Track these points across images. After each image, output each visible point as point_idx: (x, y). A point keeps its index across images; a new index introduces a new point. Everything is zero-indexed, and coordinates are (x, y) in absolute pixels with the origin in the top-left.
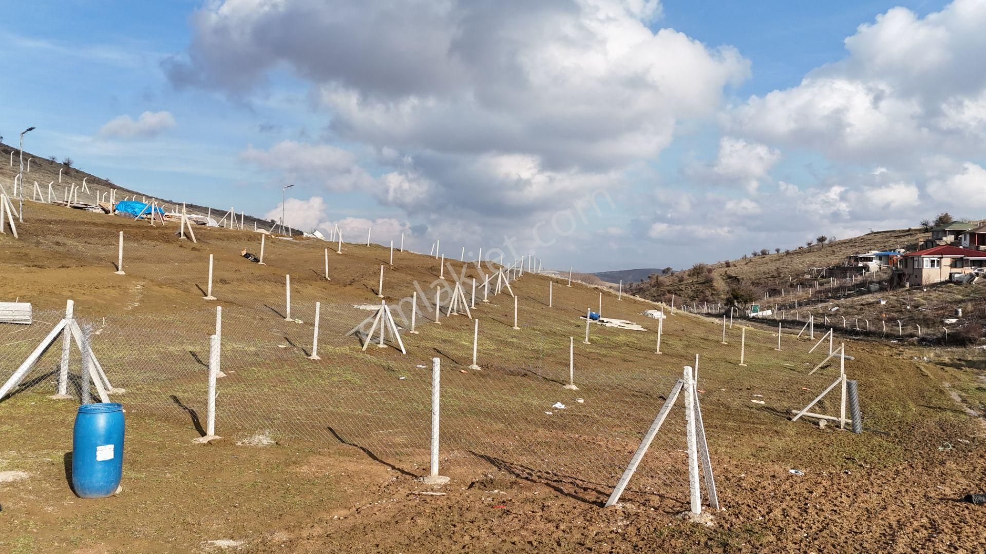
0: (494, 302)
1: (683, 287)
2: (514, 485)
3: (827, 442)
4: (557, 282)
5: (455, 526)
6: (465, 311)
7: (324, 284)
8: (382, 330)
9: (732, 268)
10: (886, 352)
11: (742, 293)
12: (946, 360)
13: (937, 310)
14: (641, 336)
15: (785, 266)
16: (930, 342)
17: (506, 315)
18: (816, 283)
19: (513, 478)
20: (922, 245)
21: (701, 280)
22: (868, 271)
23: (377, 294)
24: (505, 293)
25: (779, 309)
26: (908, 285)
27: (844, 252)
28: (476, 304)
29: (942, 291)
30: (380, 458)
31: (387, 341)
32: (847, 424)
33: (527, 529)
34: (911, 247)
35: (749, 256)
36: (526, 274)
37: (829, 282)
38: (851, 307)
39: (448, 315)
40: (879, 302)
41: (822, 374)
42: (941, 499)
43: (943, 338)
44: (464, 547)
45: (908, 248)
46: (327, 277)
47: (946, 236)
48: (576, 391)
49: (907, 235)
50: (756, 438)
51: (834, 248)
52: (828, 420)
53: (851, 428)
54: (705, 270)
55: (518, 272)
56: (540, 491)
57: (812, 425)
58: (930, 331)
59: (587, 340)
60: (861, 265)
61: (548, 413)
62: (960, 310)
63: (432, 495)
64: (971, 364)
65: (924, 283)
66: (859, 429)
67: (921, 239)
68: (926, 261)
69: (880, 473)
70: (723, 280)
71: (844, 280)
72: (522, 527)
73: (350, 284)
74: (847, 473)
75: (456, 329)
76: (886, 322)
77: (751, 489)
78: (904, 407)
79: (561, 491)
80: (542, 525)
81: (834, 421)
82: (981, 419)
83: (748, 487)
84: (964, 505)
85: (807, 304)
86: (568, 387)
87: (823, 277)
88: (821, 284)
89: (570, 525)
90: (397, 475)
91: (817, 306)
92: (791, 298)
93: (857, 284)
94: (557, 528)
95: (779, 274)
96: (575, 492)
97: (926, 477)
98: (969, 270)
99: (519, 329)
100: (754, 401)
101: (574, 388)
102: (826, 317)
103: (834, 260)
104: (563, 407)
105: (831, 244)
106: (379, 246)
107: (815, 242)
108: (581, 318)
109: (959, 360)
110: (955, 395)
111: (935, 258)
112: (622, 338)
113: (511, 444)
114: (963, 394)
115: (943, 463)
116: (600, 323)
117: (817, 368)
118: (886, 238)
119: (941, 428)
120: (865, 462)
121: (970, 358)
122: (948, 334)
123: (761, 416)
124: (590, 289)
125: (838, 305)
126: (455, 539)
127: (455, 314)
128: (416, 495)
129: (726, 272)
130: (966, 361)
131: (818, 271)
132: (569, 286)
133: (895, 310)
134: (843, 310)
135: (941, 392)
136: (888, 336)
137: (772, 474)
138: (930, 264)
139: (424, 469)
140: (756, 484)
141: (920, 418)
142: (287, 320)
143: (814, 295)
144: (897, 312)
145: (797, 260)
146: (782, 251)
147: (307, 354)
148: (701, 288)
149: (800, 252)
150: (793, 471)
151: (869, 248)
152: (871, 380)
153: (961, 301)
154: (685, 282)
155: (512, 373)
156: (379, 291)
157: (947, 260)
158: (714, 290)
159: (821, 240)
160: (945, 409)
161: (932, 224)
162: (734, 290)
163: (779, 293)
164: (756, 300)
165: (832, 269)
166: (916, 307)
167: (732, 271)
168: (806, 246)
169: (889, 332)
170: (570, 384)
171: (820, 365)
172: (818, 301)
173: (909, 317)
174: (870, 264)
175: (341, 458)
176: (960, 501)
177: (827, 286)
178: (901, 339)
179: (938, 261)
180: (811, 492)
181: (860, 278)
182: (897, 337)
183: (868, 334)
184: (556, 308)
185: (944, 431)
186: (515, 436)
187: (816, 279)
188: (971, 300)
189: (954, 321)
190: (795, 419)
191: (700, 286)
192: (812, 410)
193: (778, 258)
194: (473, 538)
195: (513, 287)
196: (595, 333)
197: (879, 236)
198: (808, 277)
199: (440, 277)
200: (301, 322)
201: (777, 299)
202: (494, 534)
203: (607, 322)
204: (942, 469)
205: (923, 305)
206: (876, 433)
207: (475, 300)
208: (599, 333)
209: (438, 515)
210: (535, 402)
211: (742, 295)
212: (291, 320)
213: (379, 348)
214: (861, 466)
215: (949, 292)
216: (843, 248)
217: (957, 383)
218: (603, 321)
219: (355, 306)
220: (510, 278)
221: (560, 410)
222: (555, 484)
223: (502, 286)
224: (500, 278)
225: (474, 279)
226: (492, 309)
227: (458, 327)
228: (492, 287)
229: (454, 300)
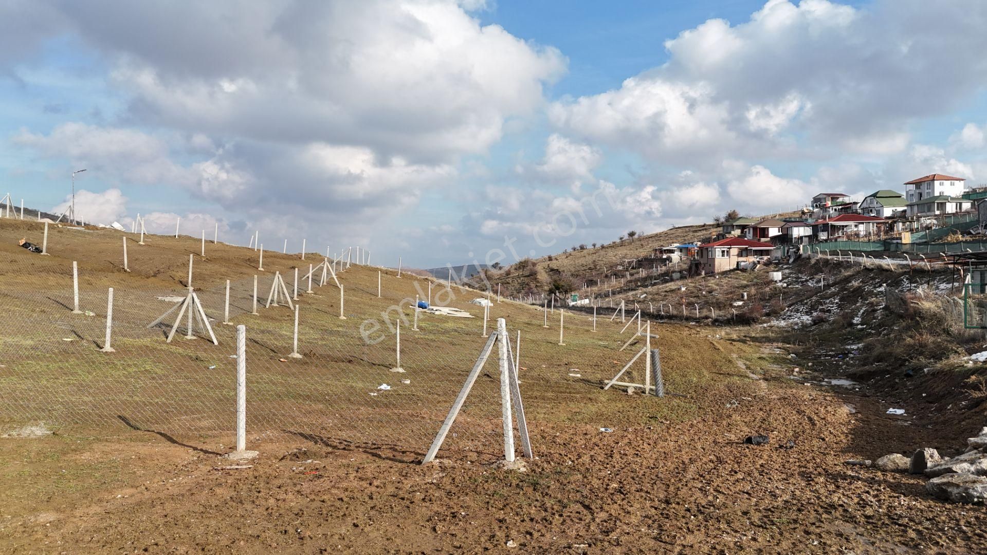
0: (319, 293)
1: (510, 280)
2: (329, 455)
3: (634, 405)
4: (386, 273)
5: (259, 492)
6: (287, 302)
7: (122, 276)
8: (190, 320)
9: (554, 261)
10: (686, 332)
11: (563, 284)
12: (735, 337)
13: (727, 294)
14: (469, 322)
15: (600, 259)
16: (721, 322)
17: (331, 306)
18: (627, 273)
19: (330, 450)
20: (715, 238)
21: (527, 273)
22: (671, 262)
23: (186, 286)
24: (331, 284)
25: (596, 298)
26: (703, 273)
27: (650, 245)
28: (299, 295)
29: (731, 278)
30: (180, 441)
31: (196, 332)
32: (651, 390)
33: (338, 488)
34: (707, 241)
35: (570, 250)
36: (354, 265)
37: (638, 273)
38: (656, 294)
39: (267, 307)
40: (679, 289)
41: (631, 350)
42: (727, 443)
43: (732, 319)
44: (267, 509)
45: (703, 241)
46: (126, 268)
47: (734, 230)
48: (403, 374)
49: (703, 230)
50: (572, 405)
51: (642, 242)
52: (636, 388)
53: (654, 393)
54: (530, 264)
55: (345, 264)
56: (357, 458)
57: (621, 392)
58: (721, 313)
59: (415, 327)
60: (665, 257)
61: (372, 394)
62: (745, 294)
63: (237, 469)
64: (754, 339)
65: (716, 271)
66: (661, 394)
67: (714, 233)
68: (718, 251)
69: (678, 427)
70: (546, 272)
71: (651, 270)
72: (333, 487)
73: (155, 276)
74: (650, 428)
75: (276, 320)
76: (686, 306)
77: (564, 444)
78: (699, 374)
79: (379, 457)
80: (355, 484)
81: (640, 388)
82: (761, 381)
83: (562, 442)
84: (745, 445)
85: (619, 292)
86: (394, 370)
87: (633, 268)
88: (632, 275)
89: (384, 481)
90: (198, 455)
91: (628, 294)
92: (606, 287)
93: (662, 274)
94: (370, 484)
95: (595, 266)
96: (393, 455)
97: (715, 428)
98: (752, 259)
99: (345, 318)
100: (571, 375)
101: (401, 370)
102: (636, 304)
103: (642, 253)
104: (389, 388)
105: (640, 239)
106: (190, 238)
107: (626, 237)
109: (745, 336)
110: (741, 364)
111: (725, 248)
112: (450, 325)
113: (330, 423)
114: (748, 363)
115: (730, 416)
116: (429, 311)
117: (627, 344)
118: (686, 232)
119: (729, 390)
120: (665, 419)
121: (753, 335)
122: (736, 315)
123: (577, 387)
124: (420, 279)
125: (646, 293)
126: (257, 503)
127: (275, 305)
128: (218, 470)
129: (548, 265)
130: (750, 337)
131: (629, 262)
132: (399, 277)
133: (693, 295)
134: (650, 297)
135: (730, 361)
136: (688, 319)
137: (585, 432)
138: (721, 254)
139: (229, 447)
140: (569, 440)
141: (712, 382)
142: (74, 312)
143: (626, 285)
144: (695, 297)
145: (611, 253)
146: (598, 246)
147: (98, 346)
148: (526, 280)
149: (613, 246)
150: (603, 430)
151: (671, 241)
152: (672, 353)
153: (745, 286)
154: (512, 275)
155: (337, 360)
156: (188, 283)
157: (734, 251)
158: (538, 282)
159: (632, 234)
160: (733, 375)
161: (722, 220)
162: (555, 281)
163: (596, 283)
164: (575, 290)
165: (642, 261)
166: (710, 292)
167: (554, 265)
168: (618, 241)
169: (689, 315)
170: (396, 367)
171: (629, 343)
172: (629, 289)
173: (705, 301)
174: (672, 255)
175: (133, 443)
176: (743, 443)
177: (636, 276)
178: (698, 321)
179: (727, 252)
180: (618, 443)
181: (664, 268)
182: (695, 319)
183: (671, 317)
184: (385, 298)
185: (731, 392)
186: (335, 415)
187: (627, 270)
188: (754, 285)
189: (740, 303)
190: (606, 388)
191: (526, 279)
192: (621, 379)
193: (594, 252)
194: (279, 500)
195: (340, 277)
196: (423, 320)
197: (680, 230)
198: (620, 268)
199: (259, 269)
200: (92, 314)
201: (594, 289)
202: (302, 495)
203: (437, 310)
204: (729, 421)
205: (716, 290)
206: (675, 396)
207: (298, 292)
208: (428, 321)
209: (241, 485)
210: (360, 385)
211: (563, 286)
212: (80, 312)
213: (187, 340)
214: (662, 422)
215: (737, 279)
216: (650, 242)
217: (742, 354)
218: (432, 310)
219: (160, 298)
220: (336, 270)
221: (386, 391)
222: (373, 451)
223: (327, 277)
224: (325, 270)
225: (297, 269)
226: (316, 300)
227: (277, 317)
228: (317, 278)
229: (274, 290)
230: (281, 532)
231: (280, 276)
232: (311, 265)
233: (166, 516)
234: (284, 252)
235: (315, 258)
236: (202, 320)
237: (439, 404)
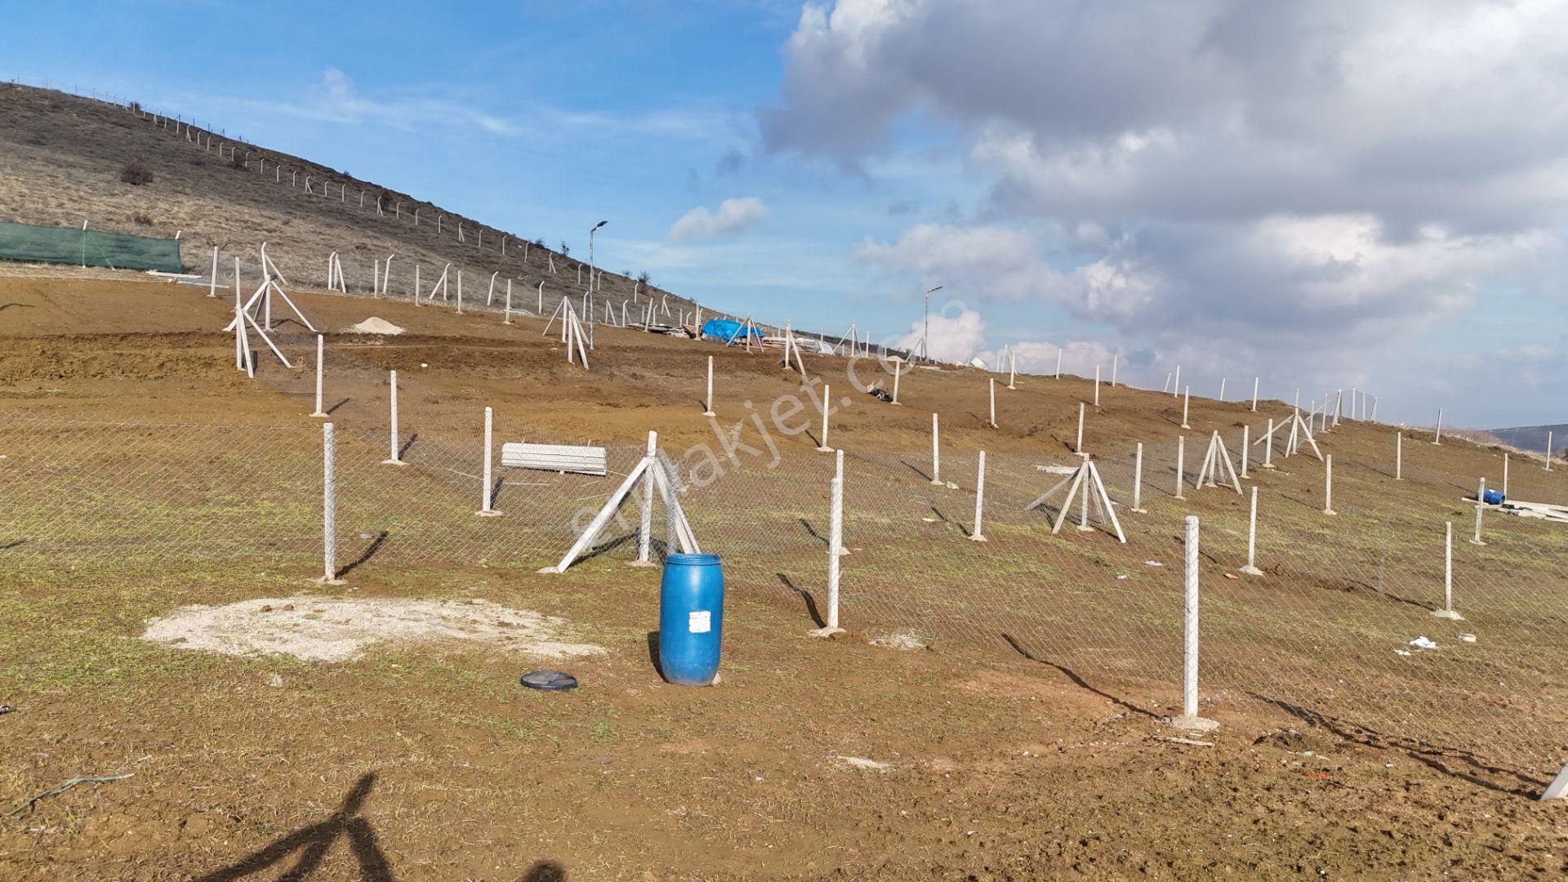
0: (1284, 467)
2: (1344, 750)
4: (1411, 436)
5: (1235, 790)
6: (1231, 481)
7: (989, 434)
8: (1085, 503)
17: (1308, 491)
19: (1341, 740)
23: (1073, 451)
24: (1305, 452)
28: (1250, 470)
30: (1091, 686)
31: (1092, 521)
33: (1379, 812)
36: (1346, 422)
39: (1198, 487)
44: (1256, 822)
46: (993, 423)
48: (1459, 622)
55: (1330, 419)
56: (1398, 765)
59: (1477, 537)
61: (1401, 653)
63: (1188, 744)
72: (1369, 808)
73: (1030, 435)
75: (1214, 507)
79: (1443, 770)
80: (1409, 810)
86: (1440, 614)
89: (1468, 817)
90: (1123, 712)
94: (1441, 817)
96: (1472, 773)
99: (1335, 513)
101: (1455, 616)
104: (1432, 645)
106: (1076, 379)
108: (1464, 499)
112: (1555, 538)
113: (1331, 692)
116: (1507, 510)
124: (1482, 450)
126: (1237, 808)
127: (1211, 485)
128: (1159, 741)
132: (1437, 443)
139: (1169, 709)
142: (933, 483)
147: (965, 532)
155: (1325, 584)
156: (1076, 446)
170: (1445, 609)
175: (1028, 678)
184: (1410, 480)
186: (1337, 680)
194: (1272, 811)
195: (1320, 443)
196: (1496, 526)
199: (1183, 426)
200: (955, 487)
202: (1312, 811)
203: (1521, 509)
207: (1248, 465)
208: (1505, 527)
209: (1202, 772)
210: (1374, 634)
212: (940, 483)
213: (1080, 532)
218: (1512, 507)
219: (1039, 467)
220: (1314, 429)
221: (1428, 650)
222: (1431, 758)
223: (1298, 441)
224: (1295, 429)
225: (1246, 427)
226: (1280, 479)
227: (1217, 505)
228: (1281, 443)
229: (1210, 461)
230: (1292, 867)
231: (1219, 437)
232: (1271, 421)
233: (1100, 798)
234: (1221, 399)
235: (1276, 409)
236: (1103, 504)
237: (1546, 689)
